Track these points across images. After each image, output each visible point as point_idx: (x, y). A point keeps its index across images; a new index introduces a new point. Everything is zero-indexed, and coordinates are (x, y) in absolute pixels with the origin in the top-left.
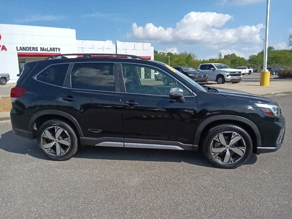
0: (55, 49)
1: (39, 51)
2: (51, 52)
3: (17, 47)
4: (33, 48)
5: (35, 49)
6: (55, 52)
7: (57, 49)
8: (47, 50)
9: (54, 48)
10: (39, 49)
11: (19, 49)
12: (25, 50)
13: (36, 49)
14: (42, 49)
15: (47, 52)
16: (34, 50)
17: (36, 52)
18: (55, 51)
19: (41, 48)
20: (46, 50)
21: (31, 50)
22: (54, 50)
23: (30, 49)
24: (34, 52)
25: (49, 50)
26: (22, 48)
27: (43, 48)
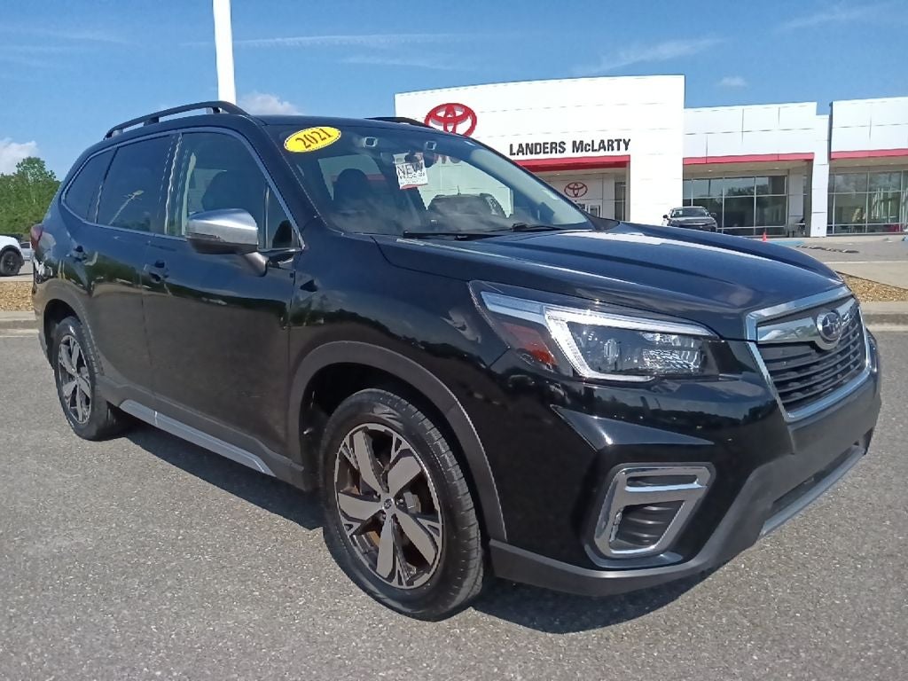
0: (615, 145)
1: (569, 153)
2: (602, 153)
3: (511, 146)
4: (552, 143)
5: (558, 148)
6: (616, 153)
7: (622, 143)
8: (591, 148)
9: (612, 141)
10: (569, 147)
11: (515, 151)
12: (531, 153)
13: (560, 146)
14: (578, 146)
15: (591, 154)
16: (554, 151)
17: (559, 156)
18: (613, 149)
19: (574, 143)
20: (588, 148)
21: (546, 150)
22: (612, 145)
23: (545, 148)
24: (554, 155)
25: (596, 147)
26: (524, 146)
27: (581, 142)
